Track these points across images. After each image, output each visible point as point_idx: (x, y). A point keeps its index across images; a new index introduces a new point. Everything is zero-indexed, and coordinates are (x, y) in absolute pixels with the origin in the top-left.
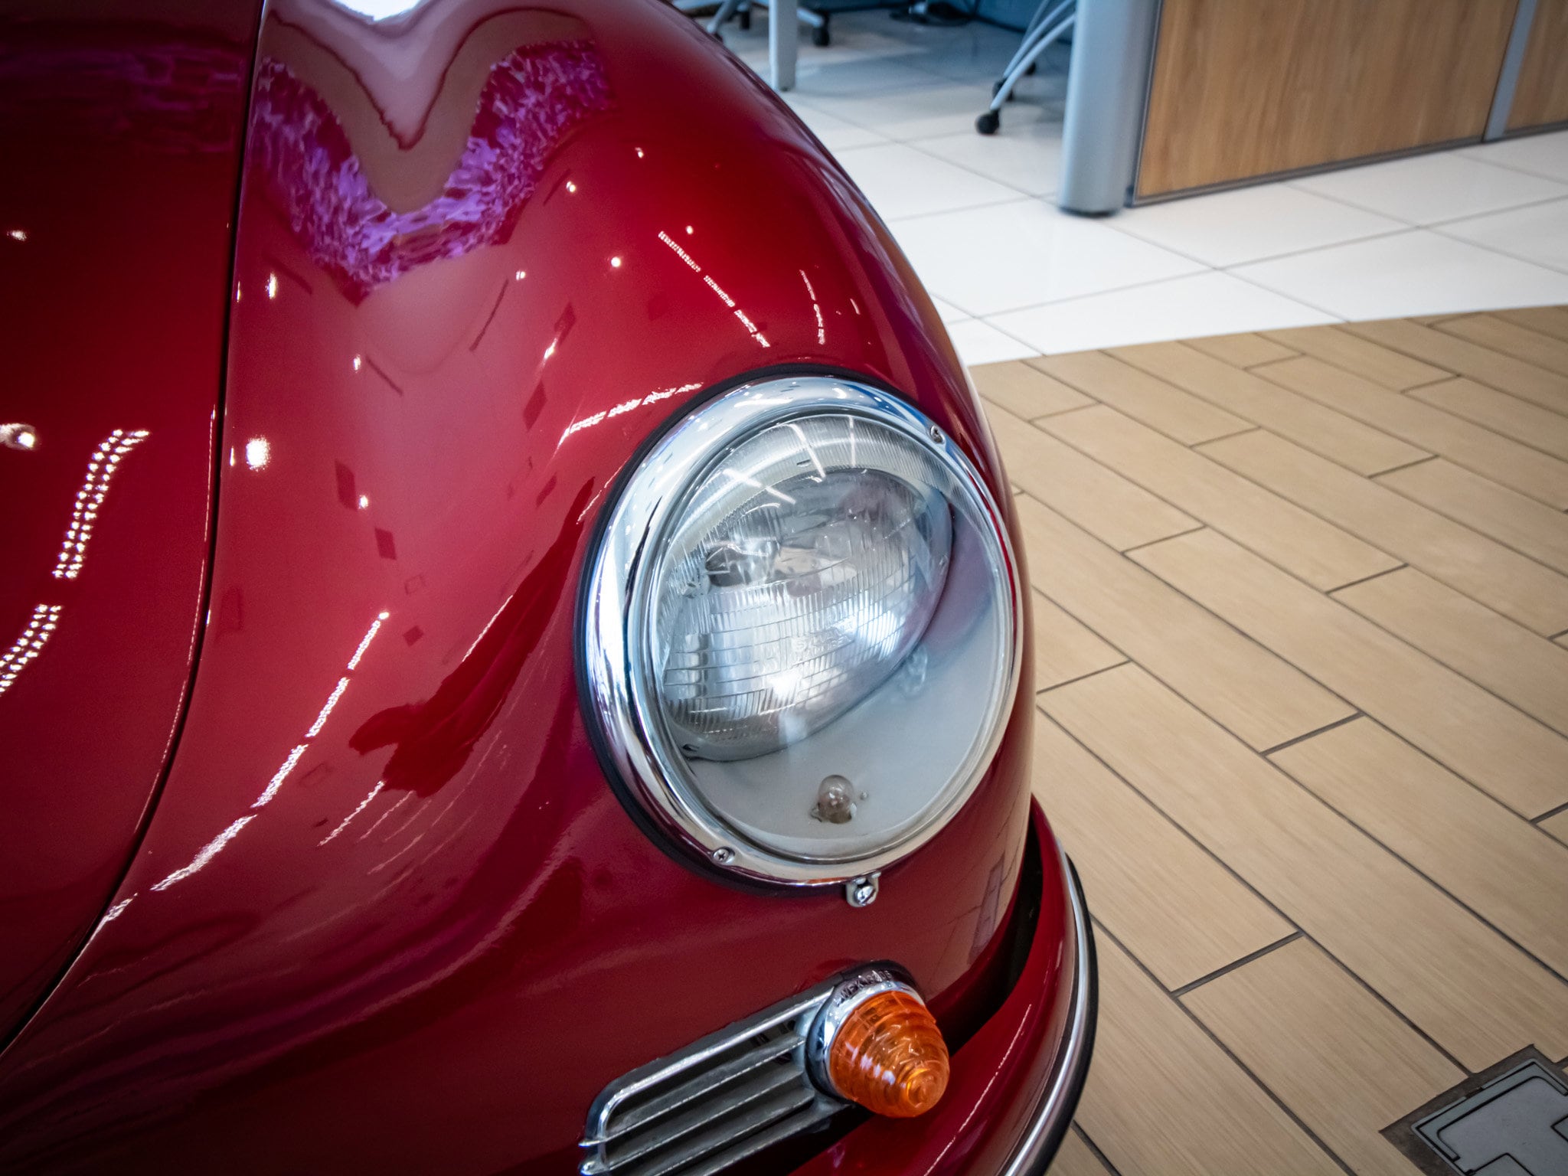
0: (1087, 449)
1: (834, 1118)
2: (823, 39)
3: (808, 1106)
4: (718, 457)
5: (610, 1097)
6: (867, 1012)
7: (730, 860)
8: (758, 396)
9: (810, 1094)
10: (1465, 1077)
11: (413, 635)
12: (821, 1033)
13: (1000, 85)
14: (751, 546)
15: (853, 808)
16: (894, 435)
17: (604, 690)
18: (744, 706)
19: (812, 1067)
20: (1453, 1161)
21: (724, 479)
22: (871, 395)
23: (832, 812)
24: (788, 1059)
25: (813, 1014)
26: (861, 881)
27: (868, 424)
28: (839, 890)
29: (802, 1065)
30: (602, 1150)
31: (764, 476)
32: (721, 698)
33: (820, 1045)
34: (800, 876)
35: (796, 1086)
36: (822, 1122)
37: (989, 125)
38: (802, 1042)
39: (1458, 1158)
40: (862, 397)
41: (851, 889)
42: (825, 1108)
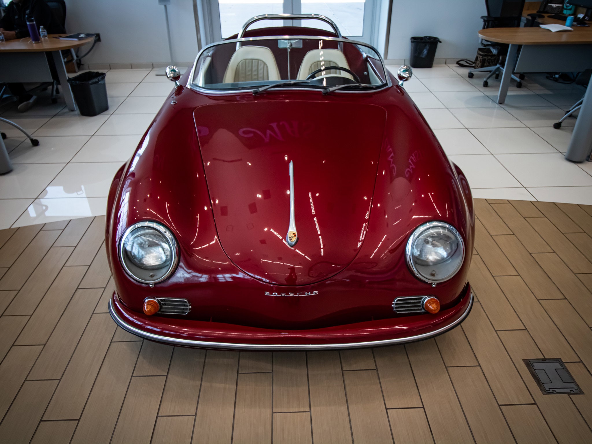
0: (536, 228)
1: (424, 312)
2: (519, 86)
3: (421, 310)
4: (428, 229)
5: (397, 298)
6: (431, 300)
7: (417, 276)
8: (436, 223)
9: (421, 308)
10: (544, 358)
11: (388, 239)
12: (424, 301)
13: (568, 112)
14: (430, 240)
15: (436, 275)
16: (452, 233)
17: (407, 252)
18: (424, 259)
19: (422, 305)
20: (533, 367)
21: (430, 231)
22: (451, 227)
23: (433, 275)
24: (420, 302)
25: (424, 298)
26: (434, 284)
27: (449, 230)
28: (431, 284)
29: (421, 304)
30: (395, 304)
31: (435, 232)
32: (422, 257)
33: (424, 302)
34: (427, 281)
35: (420, 306)
36: (422, 312)
37: (557, 126)
38: (422, 301)
39: (534, 367)
40: (449, 227)
41: (432, 284)
42: (423, 311)
